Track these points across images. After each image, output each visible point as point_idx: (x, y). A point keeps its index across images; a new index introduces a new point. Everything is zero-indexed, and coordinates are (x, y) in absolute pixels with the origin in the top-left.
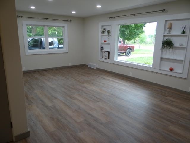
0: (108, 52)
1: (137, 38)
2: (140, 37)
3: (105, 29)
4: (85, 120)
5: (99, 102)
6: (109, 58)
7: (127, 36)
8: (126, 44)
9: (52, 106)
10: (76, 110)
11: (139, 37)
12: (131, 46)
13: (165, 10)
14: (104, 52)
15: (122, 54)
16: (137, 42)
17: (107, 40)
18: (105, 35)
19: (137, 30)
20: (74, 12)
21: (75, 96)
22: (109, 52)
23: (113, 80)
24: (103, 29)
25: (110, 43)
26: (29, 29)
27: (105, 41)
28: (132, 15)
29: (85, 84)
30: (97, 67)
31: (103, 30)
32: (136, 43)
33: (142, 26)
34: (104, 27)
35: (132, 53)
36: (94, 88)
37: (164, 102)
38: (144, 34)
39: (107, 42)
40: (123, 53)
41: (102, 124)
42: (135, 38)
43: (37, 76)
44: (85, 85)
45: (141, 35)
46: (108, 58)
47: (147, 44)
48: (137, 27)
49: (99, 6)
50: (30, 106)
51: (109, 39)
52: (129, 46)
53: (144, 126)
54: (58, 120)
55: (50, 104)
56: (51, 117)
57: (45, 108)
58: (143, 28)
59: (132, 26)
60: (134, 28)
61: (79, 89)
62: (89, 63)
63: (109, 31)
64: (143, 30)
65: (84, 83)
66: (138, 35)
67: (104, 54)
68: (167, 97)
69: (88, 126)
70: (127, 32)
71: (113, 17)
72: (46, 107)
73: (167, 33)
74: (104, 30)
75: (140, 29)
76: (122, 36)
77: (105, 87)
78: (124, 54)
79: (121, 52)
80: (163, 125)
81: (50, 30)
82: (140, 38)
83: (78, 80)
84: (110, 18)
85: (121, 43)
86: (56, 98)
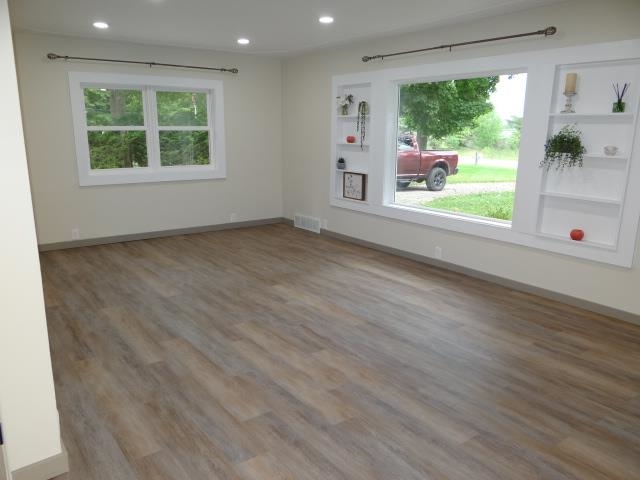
0: (361, 177)
1: (467, 131)
2: (477, 125)
3: (350, 98)
4: (269, 415)
5: (321, 349)
6: (363, 198)
7: (431, 123)
8: (429, 148)
9: (160, 363)
10: (238, 379)
11: (474, 126)
12: (447, 157)
13: (553, 30)
14: (347, 176)
15: (414, 184)
16: (470, 143)
17: (357, 135)
18: (351, 119)
19: (467, 100)
20: (243, 41)
21: (242, 327)
22: (364, 177)
23: (377, 271)
24: (343, 99)
25: (368, 147)
26: (103, 101)
27: (351, 140)
28: (442, 47)
29: (277, 287)
30: (326, 228)
31: (343, 101)
32: (464, 146)
33: (483, 89)
34: (348, 92)
35: (449, 178)
36: (308, 300)
37: (548, 349)
38: (490, 114)
39: (358, 143)
40: (420, 180)
41: (324, 428)
42: (461, 130)
43: (118, 258)
44: (280, 289)
45: (482, 120)
46: (360, 197)
47: (502, 148)
48: (466, 92)
49: (326, 20)
50: (82, 362)
51: (363, 133)
52: (440, 157)
53: (475, 438)
54: (172, 413)
55: (150, 358)
56: (149, 404)
57: (133, 372)
58: (486, 96)
59: (449, 89)
60: (457, 96)
61: (257, 304)
62: (298, 214)
63: (363, 105)
64: (487, 101)
65: (274, 282)
66: (469, 117)
67: (347, 183)
68: (559, 334)
69: (275, 435)
70: (434, 109)
71: (379, 56)
72: (136, 366)
73: (564, 109)
74: (347, 102)
75: (476, 99)
76: (416, 121)
77: (345, 297)
78: (423, 185)
79: (411, 178)
80: (541, 434)
81: (175, 104)
82: (476, 129)
83: (257, 271)
84: (366, 59)
85: (412, 145)
86: (173, 336)
